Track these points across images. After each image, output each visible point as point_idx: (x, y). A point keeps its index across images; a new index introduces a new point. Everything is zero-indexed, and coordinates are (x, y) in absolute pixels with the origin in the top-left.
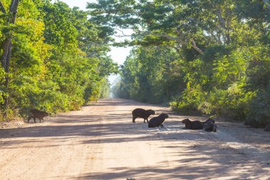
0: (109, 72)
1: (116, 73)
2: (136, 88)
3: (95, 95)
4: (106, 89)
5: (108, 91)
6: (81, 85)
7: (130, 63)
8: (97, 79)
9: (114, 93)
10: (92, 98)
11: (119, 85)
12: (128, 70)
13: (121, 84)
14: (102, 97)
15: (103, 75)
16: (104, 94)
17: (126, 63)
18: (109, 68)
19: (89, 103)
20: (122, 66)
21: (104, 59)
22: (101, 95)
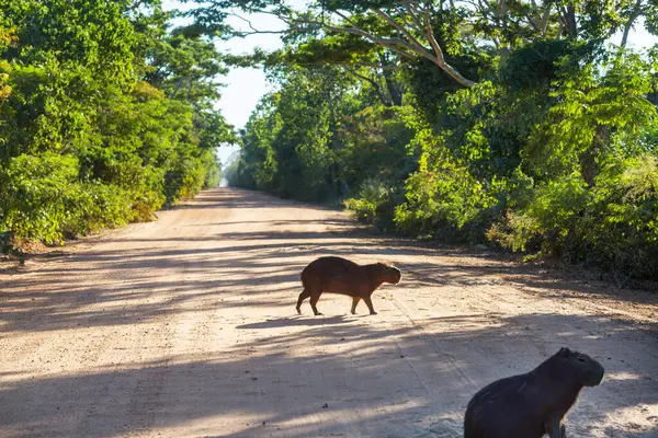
0: (218, 140)
1: (231, 142)
2: (269, 172)
3: (189, 185)
4: (214, 173)
5: (217, 176)
6: (157, 165)
7: (258, 124)
8: (193, 154)
9: (227, 178)
10: (183, 191)
11: (237, 166)
12: (254, 138)
13: (240, 162)
14: (206, 186)
15: (207, 147)
16: (211, 181)
17: (249, 125)
18: (219, 134)
19: (177, 202)
20: (242, 132)
21: (209, 116)
22: (206, 183)
